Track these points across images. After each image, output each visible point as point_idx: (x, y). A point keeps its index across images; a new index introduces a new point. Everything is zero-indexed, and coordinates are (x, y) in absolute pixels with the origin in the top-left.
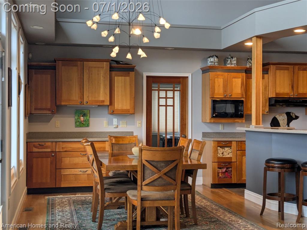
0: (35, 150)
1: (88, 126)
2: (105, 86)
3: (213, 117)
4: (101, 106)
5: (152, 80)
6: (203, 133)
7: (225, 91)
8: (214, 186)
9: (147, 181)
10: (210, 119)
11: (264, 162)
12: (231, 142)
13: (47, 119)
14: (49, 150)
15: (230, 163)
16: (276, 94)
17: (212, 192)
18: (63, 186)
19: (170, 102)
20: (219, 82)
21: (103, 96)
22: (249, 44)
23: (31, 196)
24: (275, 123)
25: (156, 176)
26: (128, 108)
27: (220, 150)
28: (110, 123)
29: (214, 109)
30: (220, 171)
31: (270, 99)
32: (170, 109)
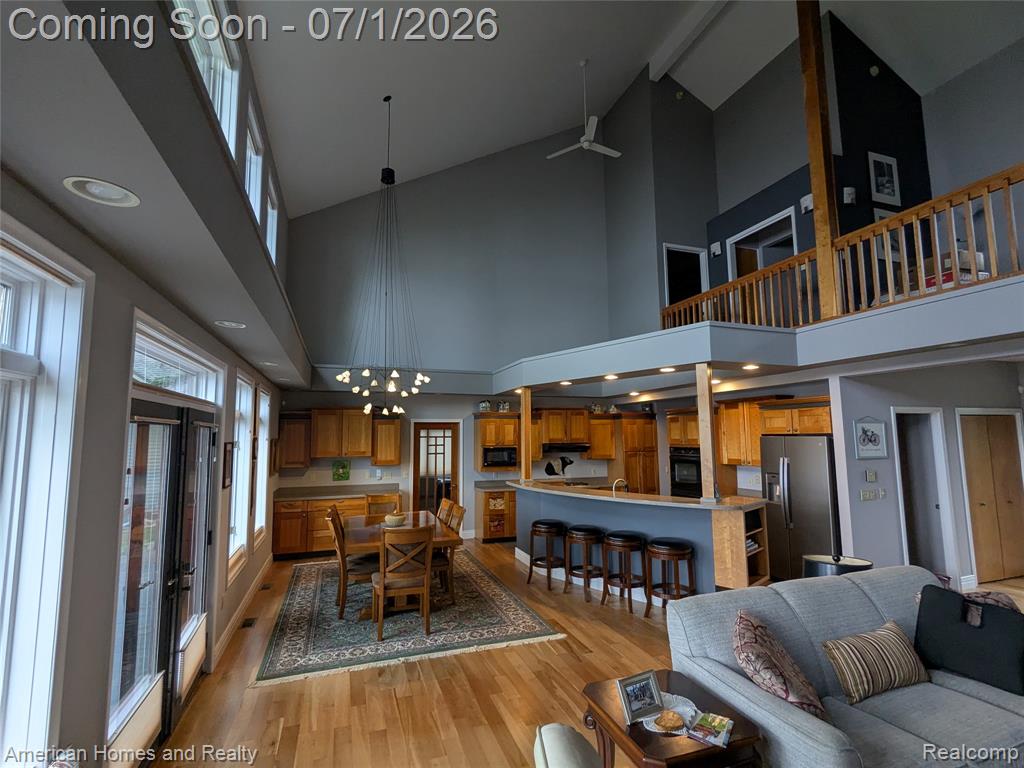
0: (283, 510)
1: (348, 478)
2: (367, 436)
3: (486, 466)
4: (362, 457)
5: (419, 426)
6: (475, 482)
7: (497, 438)
8: (485, 541)
9: (391, 568)
10: (482, 468)
11: (531, 525)
12: (503, 493)
13: (300, 473)
14: (300, 510)
15: (502, 515)
16: (550, 440)
17: (484, 549)
18: (314, 550)
19: (440, 449)
20: (491, 428)
21: (364, 446)
22: (519, 391)
23: (277, 563)
24: (550, 470)
25: (401, 561)
26: (393, 458)
27: (492, 502)
28: (373, 475)
29: (485, 459)
30: (492, 524)
31: (544, 445)
32: (440, 457)
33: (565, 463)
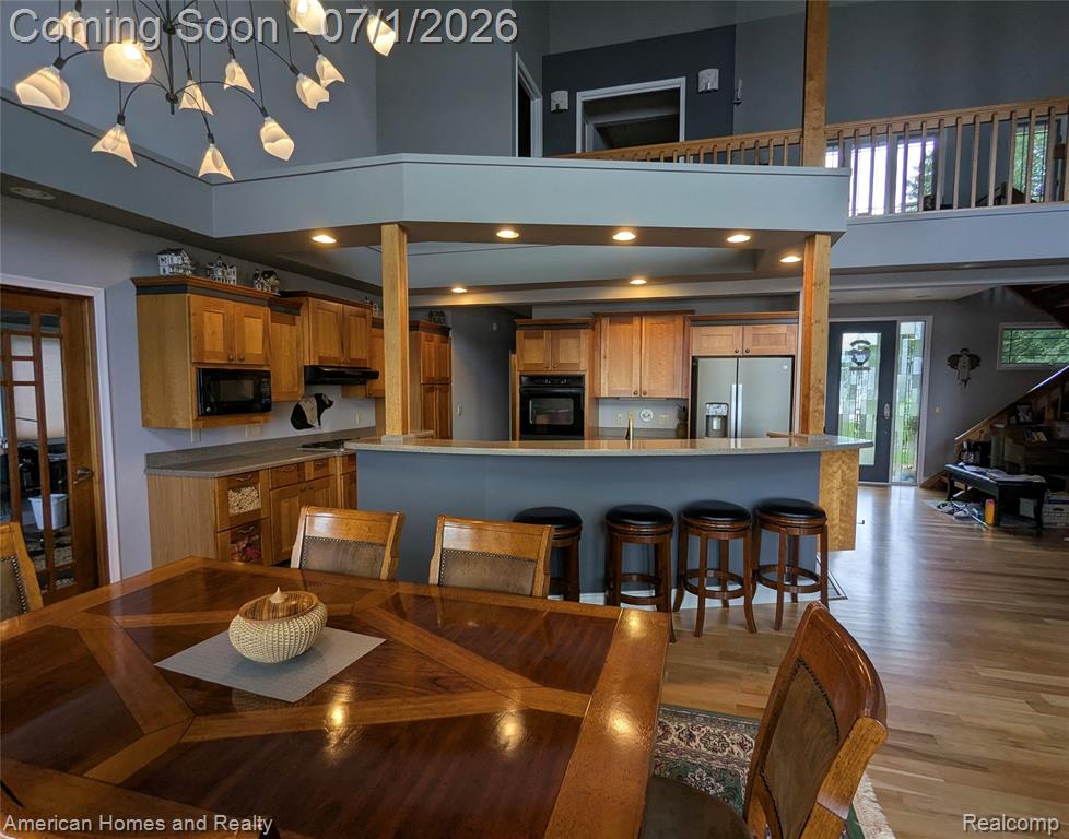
3: (206, 414)
6: (148, 456)
7: (229, 345)
10: (197, 420)
12: (256, 472)
15: (257, 523)
16: (320, 359)
20: (214, 323)
24: (298, 420)
27: (234, 497)
30: (236, 547)
31: (306, 369)
33: (323, 405)
